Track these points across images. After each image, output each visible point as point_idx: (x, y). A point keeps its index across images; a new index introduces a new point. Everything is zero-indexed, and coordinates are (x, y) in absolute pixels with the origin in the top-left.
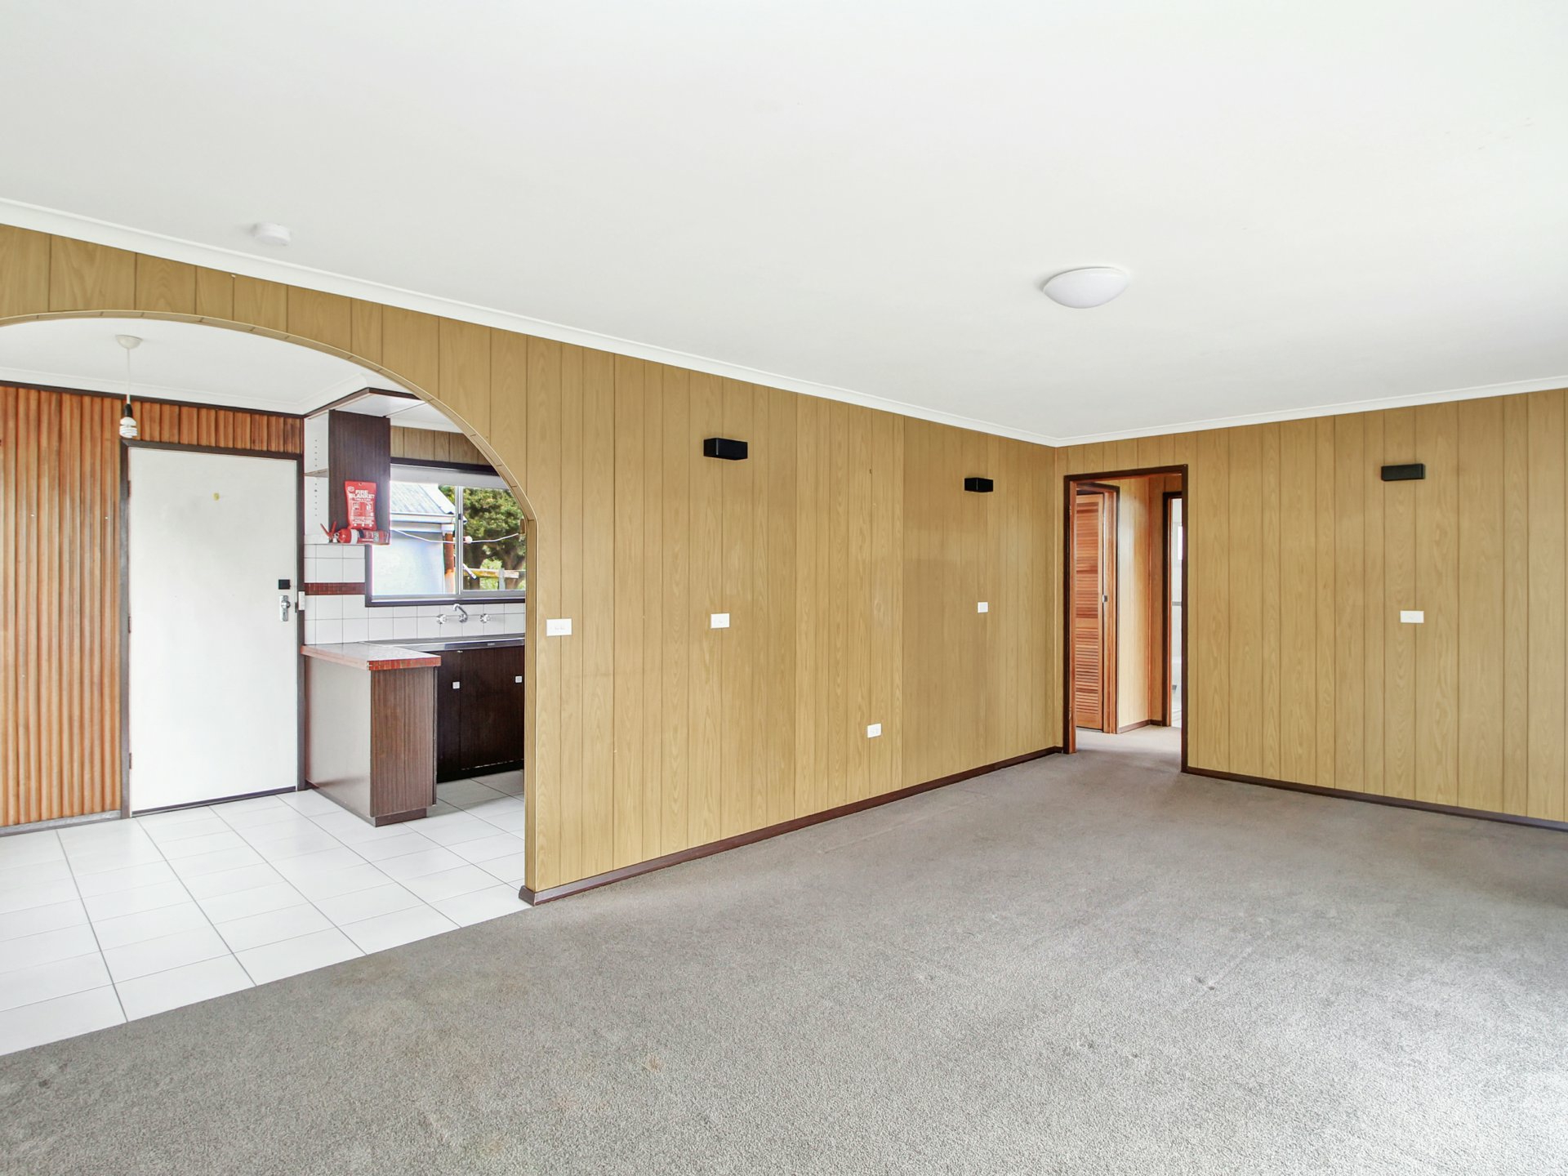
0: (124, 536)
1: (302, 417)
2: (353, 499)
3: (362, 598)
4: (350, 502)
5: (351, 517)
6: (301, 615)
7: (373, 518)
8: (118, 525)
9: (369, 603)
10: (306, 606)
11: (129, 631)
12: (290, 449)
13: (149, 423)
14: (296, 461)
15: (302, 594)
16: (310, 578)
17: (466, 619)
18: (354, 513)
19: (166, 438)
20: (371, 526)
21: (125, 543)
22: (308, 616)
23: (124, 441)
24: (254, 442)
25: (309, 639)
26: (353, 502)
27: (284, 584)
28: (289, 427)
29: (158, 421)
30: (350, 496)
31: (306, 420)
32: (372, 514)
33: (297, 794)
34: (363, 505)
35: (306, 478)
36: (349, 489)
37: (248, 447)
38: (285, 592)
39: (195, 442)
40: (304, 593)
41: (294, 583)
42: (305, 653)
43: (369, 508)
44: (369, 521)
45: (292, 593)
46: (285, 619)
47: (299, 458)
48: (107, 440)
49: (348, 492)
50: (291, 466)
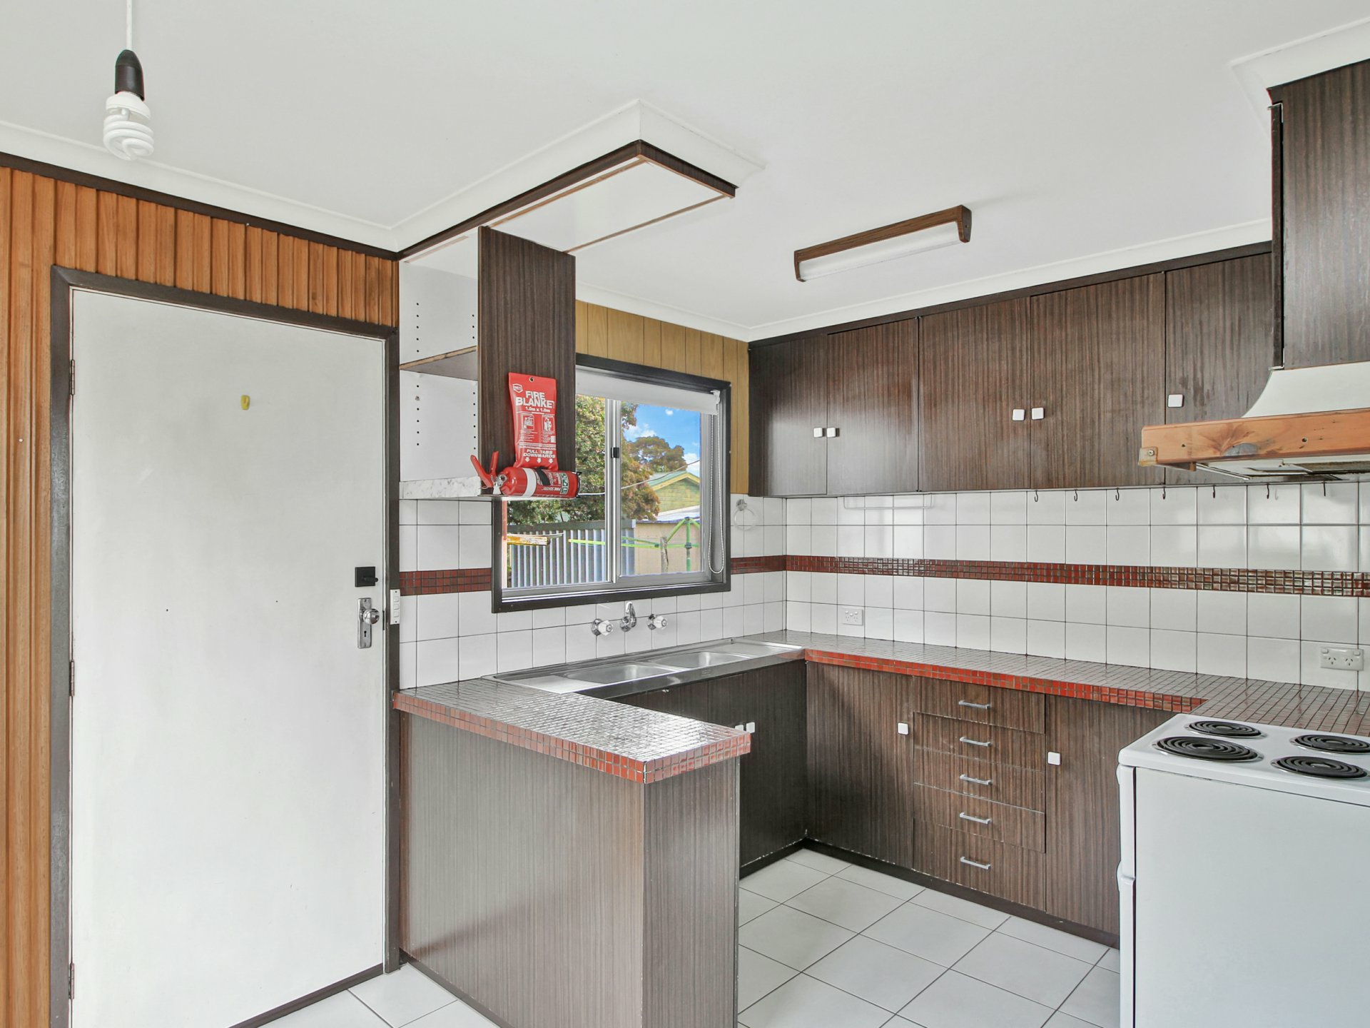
0: (59, 481)
1: (396, 257)
2: (523, 408)
3: (486, 596)
4: (517, 412)
5: (521, 444)
6: (393, 633)
7: (553, 447)
8: (45, 457)
9: (499, 606)
10: (401, 615)
11: (71, 692)
12: (376, 317)
13: (112, 235)
14: (384, 341)
15: (395, 594)
16: (406, 565)
17: (634, 625)
18: (526, 435)
19: (148, 274)
20: (551, 461)
21: (60, 496)
22: (406, 635)
23: (60, 272)
24: (314, 298)
25: (406, 681)
26: (524, 414)
27: (365, 577)
28: (373, 274)
29: (132, 235)
30: (518, 402)
31: (401, 262)
32: (553, 439)
33: (384, 979)
34: (538, 420)
35: (402, 374)
36: (515, 388)
37: (304, 307)
38: (366, 591)
39: (206, 289)
40: (398, 591)
41: (381, 574)
42: (401, 707)
43: (548, 426)
44: (548, 453)
45: (376, 593)
46: (365, 644)
47: (390, 334)
48: (23, 265)
49: (513, 395)
50: (376, 347)
